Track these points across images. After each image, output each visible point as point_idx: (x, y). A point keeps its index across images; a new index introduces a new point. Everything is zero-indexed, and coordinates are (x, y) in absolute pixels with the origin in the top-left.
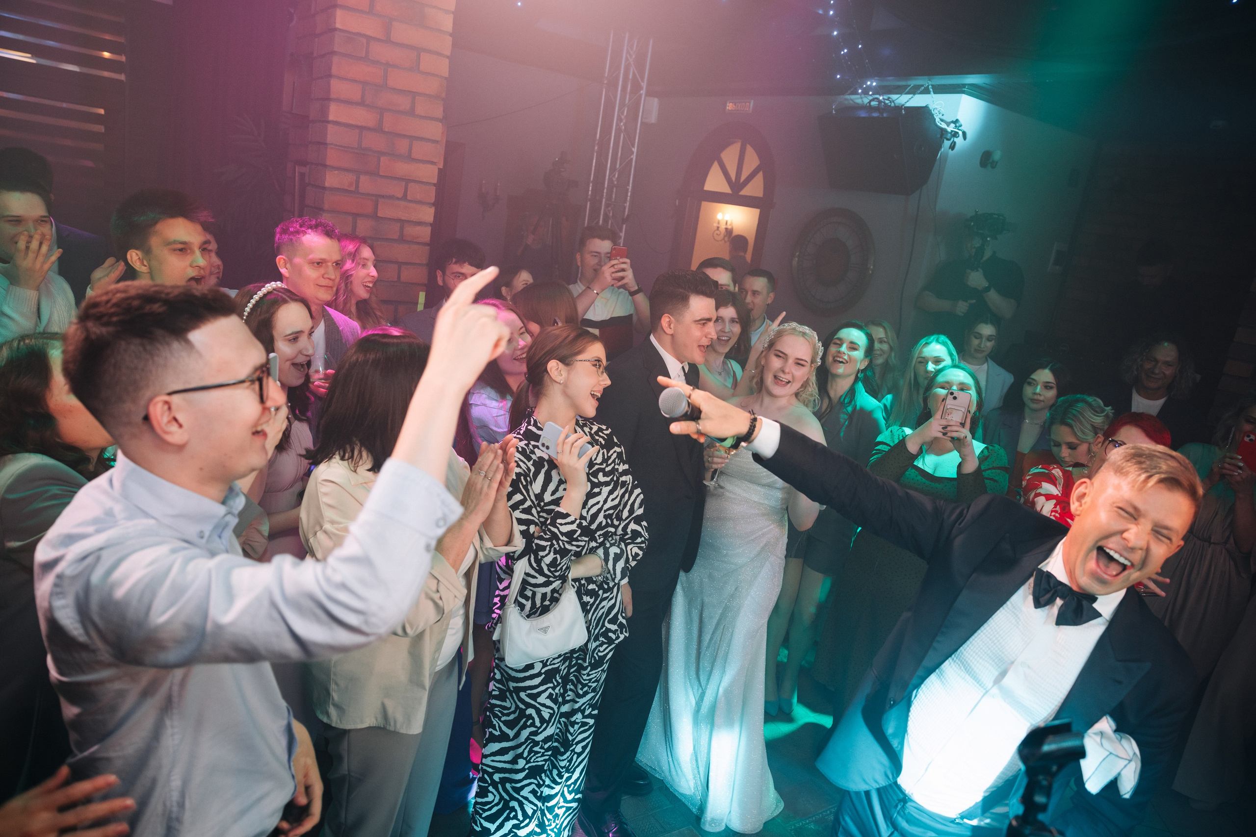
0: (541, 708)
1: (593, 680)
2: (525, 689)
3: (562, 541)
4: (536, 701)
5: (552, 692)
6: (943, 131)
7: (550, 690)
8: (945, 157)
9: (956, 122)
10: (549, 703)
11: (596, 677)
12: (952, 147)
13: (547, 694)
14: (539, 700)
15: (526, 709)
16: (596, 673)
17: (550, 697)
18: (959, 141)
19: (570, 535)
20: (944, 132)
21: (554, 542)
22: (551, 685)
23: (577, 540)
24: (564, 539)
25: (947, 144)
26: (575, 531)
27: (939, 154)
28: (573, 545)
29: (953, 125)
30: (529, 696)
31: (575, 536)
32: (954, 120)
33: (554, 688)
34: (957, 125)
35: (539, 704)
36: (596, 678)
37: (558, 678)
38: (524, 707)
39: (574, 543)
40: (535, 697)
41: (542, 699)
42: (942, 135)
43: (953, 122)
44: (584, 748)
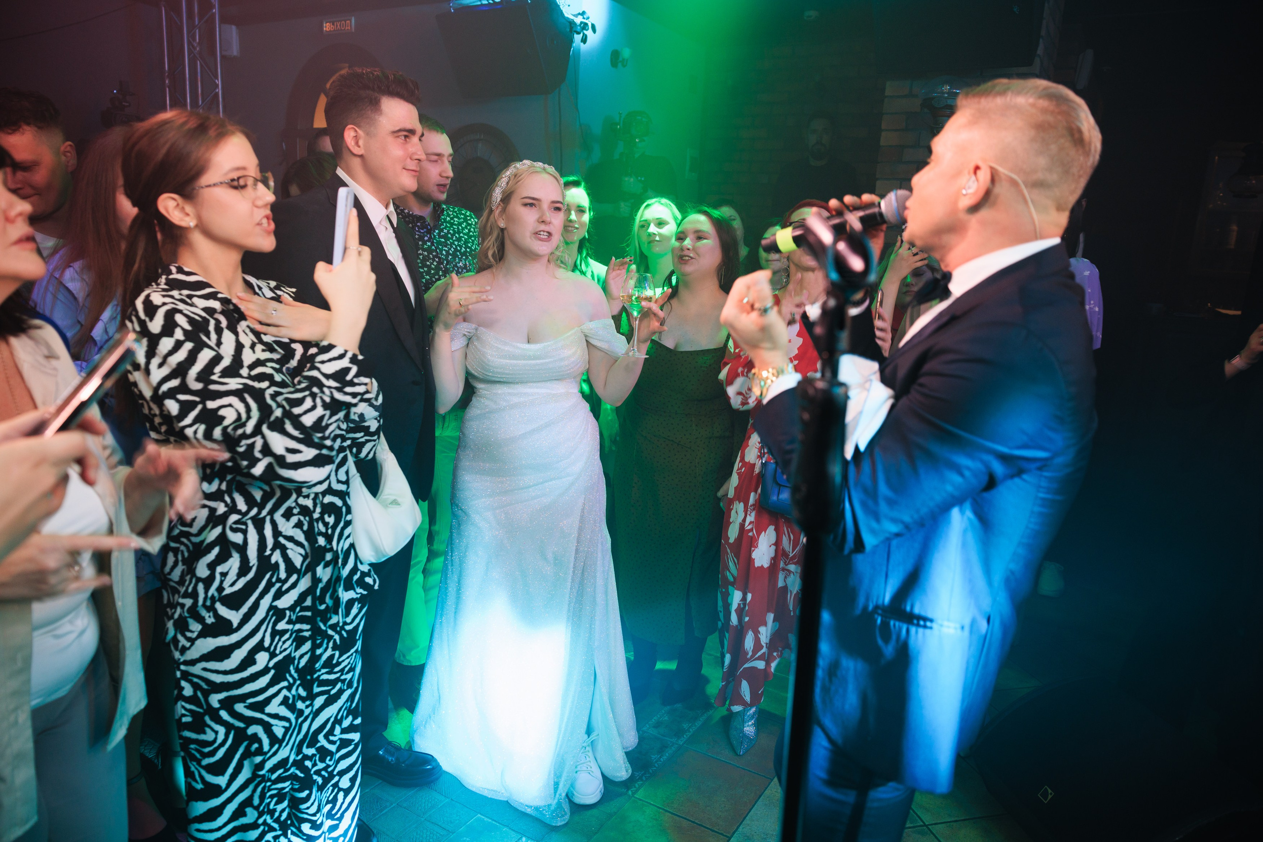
0: (272, 721)
1: (346, 669)
2: (242, 698)
3: (329, 387)
4: (263, 712)
5: (288, 694)
6: (571, 23)
7: (285, 692)
8: (578, 53)
9: (583, 13)
10: (284, 711)
11: (349, 663)
12: (584, 40)
13: (280, 698)
14: (268, 710)
15: (247, 727)
16: (348, 657)
17: (285, 702)
18: (589, 33)
19: (340, 376)
20: (573, 25)
21: (315, 390)
22: (285, 684)
23: (352, 384)
24: (332, 383)
25: (577, 38)
26: (346, 370)
27: (572, 49)
28: (346, 394)
29: (580, 17)
30: (251, 707)
31: (349, 378)
32: (581, 12)
33: (289, 688)
34: (585, 17)
35: (269, 715)
36: (350, 666)
37: (293, 672)
38: (242, 725)
39: (348, 389)
40: (260, 707)
41: (274, 707)
42: (571, 28)
43: (579, 14)
44: (353, 780)
